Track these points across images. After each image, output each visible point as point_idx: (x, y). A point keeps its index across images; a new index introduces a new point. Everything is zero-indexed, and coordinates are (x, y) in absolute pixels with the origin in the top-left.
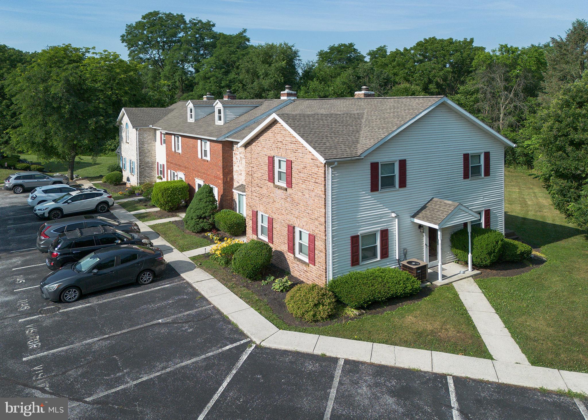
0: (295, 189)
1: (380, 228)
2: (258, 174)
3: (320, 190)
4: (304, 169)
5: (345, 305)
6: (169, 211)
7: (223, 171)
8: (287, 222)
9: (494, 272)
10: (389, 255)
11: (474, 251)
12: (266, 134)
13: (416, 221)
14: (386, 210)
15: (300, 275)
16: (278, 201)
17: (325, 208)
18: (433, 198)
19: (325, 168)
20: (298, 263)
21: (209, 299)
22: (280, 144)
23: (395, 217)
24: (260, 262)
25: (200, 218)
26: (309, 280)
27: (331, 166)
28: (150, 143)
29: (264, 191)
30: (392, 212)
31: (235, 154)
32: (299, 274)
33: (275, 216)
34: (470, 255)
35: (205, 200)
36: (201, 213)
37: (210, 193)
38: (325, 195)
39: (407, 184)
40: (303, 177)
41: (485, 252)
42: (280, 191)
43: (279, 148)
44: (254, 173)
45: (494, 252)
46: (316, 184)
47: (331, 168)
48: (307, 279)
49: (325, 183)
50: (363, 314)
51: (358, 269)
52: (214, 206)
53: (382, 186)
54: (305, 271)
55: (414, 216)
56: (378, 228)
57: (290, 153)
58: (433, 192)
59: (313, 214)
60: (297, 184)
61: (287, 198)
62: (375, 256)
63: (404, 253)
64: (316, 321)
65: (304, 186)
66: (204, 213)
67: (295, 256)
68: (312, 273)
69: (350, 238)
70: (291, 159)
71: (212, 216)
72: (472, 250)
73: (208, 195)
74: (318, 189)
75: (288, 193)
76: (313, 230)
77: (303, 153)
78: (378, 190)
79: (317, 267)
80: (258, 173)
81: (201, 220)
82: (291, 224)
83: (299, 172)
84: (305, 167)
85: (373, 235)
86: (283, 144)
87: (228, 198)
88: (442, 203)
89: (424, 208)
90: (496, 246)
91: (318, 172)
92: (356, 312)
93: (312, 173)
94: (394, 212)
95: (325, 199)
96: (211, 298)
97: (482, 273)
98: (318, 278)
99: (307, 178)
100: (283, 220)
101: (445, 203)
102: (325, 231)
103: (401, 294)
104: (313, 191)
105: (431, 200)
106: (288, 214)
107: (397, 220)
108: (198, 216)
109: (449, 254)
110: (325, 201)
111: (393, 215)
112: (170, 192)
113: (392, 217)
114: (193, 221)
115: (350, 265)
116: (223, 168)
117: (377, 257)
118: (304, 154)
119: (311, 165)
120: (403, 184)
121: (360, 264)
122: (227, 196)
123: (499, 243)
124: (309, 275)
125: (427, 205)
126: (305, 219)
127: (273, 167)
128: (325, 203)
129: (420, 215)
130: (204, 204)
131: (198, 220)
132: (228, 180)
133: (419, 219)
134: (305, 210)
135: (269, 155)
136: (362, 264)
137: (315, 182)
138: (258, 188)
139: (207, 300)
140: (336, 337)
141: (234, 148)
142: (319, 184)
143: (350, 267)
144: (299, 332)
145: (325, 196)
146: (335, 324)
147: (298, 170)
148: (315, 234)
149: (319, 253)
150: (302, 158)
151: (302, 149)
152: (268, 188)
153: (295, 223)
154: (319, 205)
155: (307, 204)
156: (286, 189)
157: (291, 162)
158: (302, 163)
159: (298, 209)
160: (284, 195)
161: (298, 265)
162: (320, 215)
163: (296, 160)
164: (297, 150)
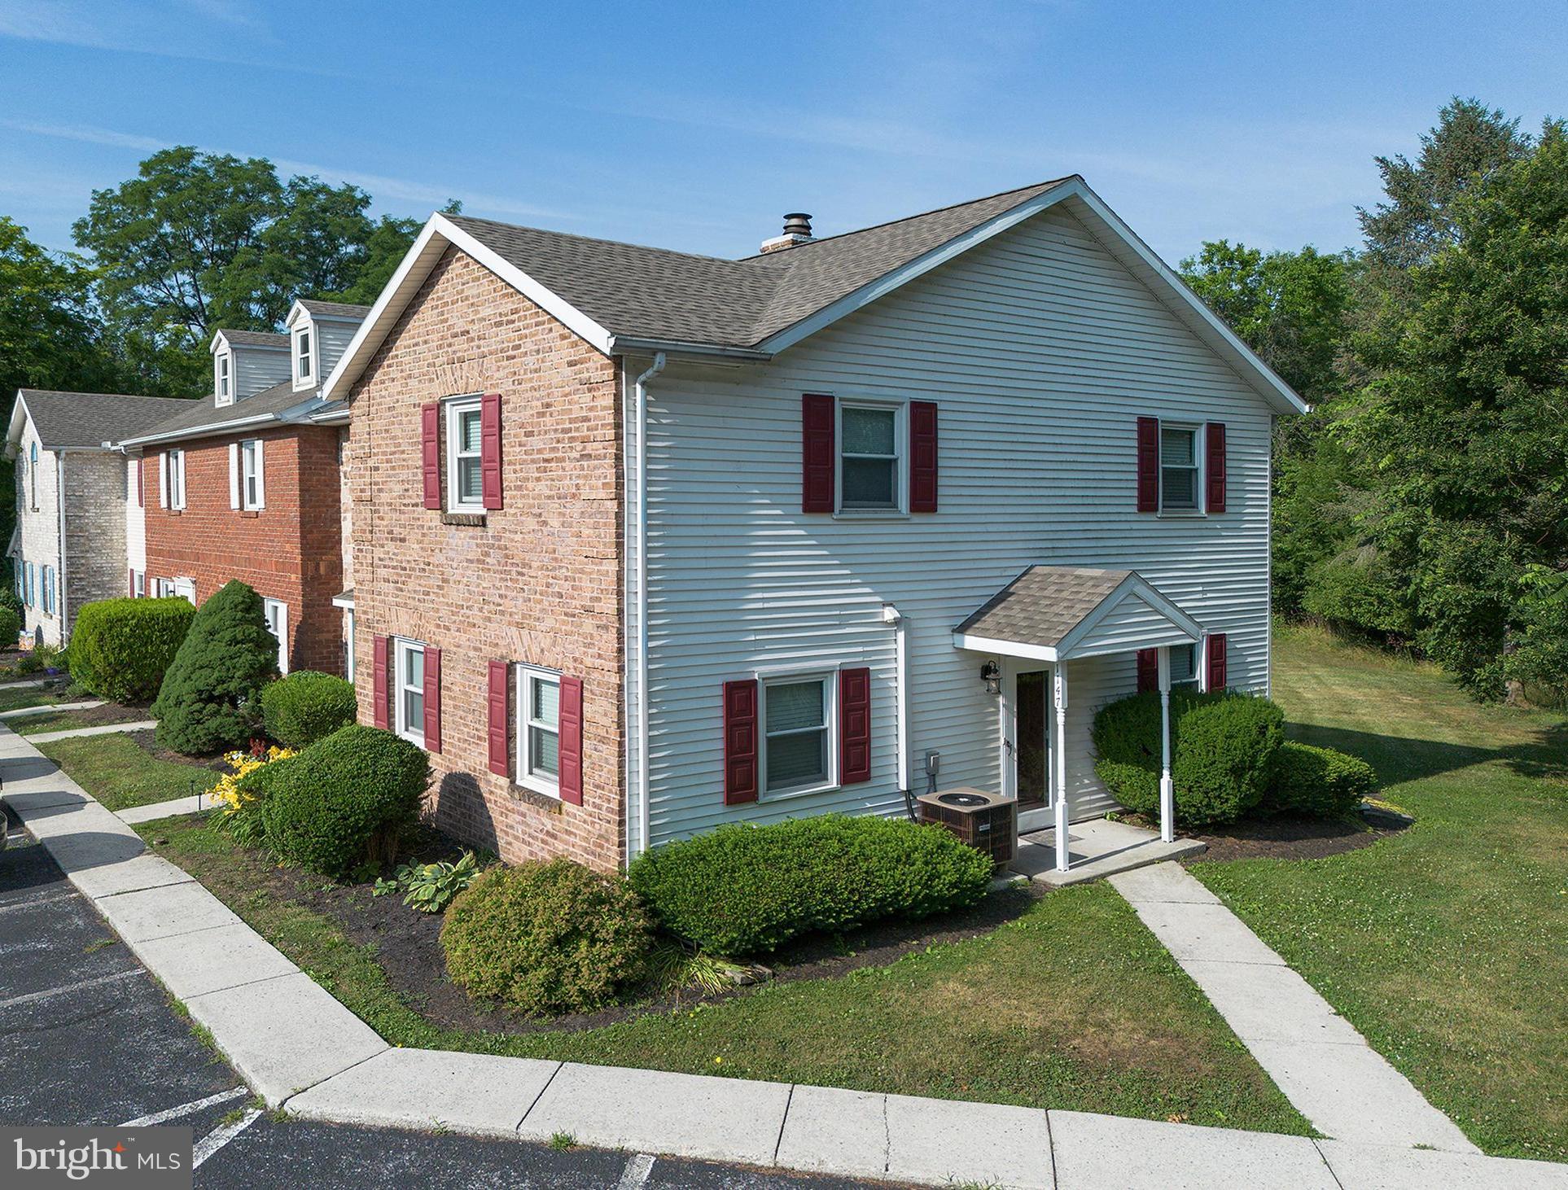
0: (513, 511)
1: (838, 662)
2: (391, 490)
3: (601, 482)
4: (544, 414)
5: (690, 949)
6: (128, 703)
7: (303, 537)
8: (487, 649)
9: (1251, 844)
10: (873, 773)
11: (1183, 764)
12: (415, 325)
13: (972, 642)
14: (864, 594)
15: (531, 853)
16: (458, 574)
17: (619, 557)
18: (1032, 567)
19: (618, 385)
20: (524, 807)
21: (138, 949)
22: (460, 344)
23: (897, 622)
24: (366, 800)
25: (211, 699)
27: (642, 378)
28: (107, 504)
29: (413, 551)
30: (884, 605)
31: (345, 473)
32: (526, 849)
33: (445, 641)
34: (1166, 781)
35: (228, 635)
36: (212, 681)
37: (248, 610)
38: (619, 498)
39: (940, 501)
40: (540, 451)
41: (1224, 764)
42: (462, 534)
43: (459, 359)
44: (379, 490)
45: (1252, 767)
46: (586, 464)
47: (643, 384)
49: (620, 448)
50: (761, 979)
51: (753, 820)
52: (262, 658)
53: (845, 498)
54: (547, 832)
55: (962, 629)
56: (829, 660)
57: (495, 368)
58: (1031, 545)
59: (575, 593)
60: (520, 487)
61: (487, 553)
62: (821, 774)
63: (928, 769)
64: (560, 1009)
65: (542, 488)
66: (220, 681)
67: (513, 782)
68: (572, 839)
69: (720, 691)
70: (500, 391)
71: (252, 691)
72: (1173, 761)
73: (239, 615)
74: (593, 482)
75: (490, 534)
76: (575, 660)
77: (538, 352)
78: (829, 508)
79: (590, 809)
80: (392, 485)
81: (212, 707)
82: (502, 657)
83: (526, 434)
84: (548, 406)
85: (814, 688)
86: (472, 339)
87: (324, 637)
88: (1067, 579)
89: (1003, 596)
90: (1258, 743)
91: (591, 409)
92: (734, 972)
93: (570, 421)
94: (891, 605)
95: (619, 516)
96: (147, 944)
97: (1208, 848)
98: (593, 854)
99: (553, 449)
100: (476, 649)
101: (1077, 577)
102: (620, 651)
103: (916, 904)
104: (574, 496)
105: (1024, 574)
106: (489, 619)
107: (901, 636)
108: (200, 692)
109: (1087, 786)
110: (620, 525)
111: (890, 614)
112: (128, 630)
113: (885, 623)
114: (183, 711)
115: (721, 798)
116: (302, 524)
117: (825, 778)
118: (541, 356)
119: (567, 389)
120: (925, 499)
121: (762, 800)
122: (319, 631)
123: (1269, 734)
124: (559, 846)
125: (1011, 590)
126: (550, 622)
127: (441, 443)
128: (620, 535)
129: (988, 620)
130: (222, 650)
131: (202, 705)
132: (322, 570)
133: (985, 633)
134: (548, 585)
135: (427, 401)
136: (768, 799)
137: (582, 457)
138: (391, 548)
139: (129, 953)
140: (633, 1066)
141: (344, 453)
142: (596, 458)
143: (721, 809)
144: (477, 1051)
145: (621, 505)
146: (641, 1017)
147: (522, 425)
148: (581, 675)
149: (596, 750)
150: (536, 371)
151: (535, 335)
152: (424, 535)
153: (513, 648)
154: (595, 550)
155: (556, 559)
156: (482, 522)
157: (499, 401)
158: (537, 394)
159: (525, 587)
160: (477, 545)
161: (524, 815)
162: (603, 587)
163: (514, 388)
164: (518, 347)
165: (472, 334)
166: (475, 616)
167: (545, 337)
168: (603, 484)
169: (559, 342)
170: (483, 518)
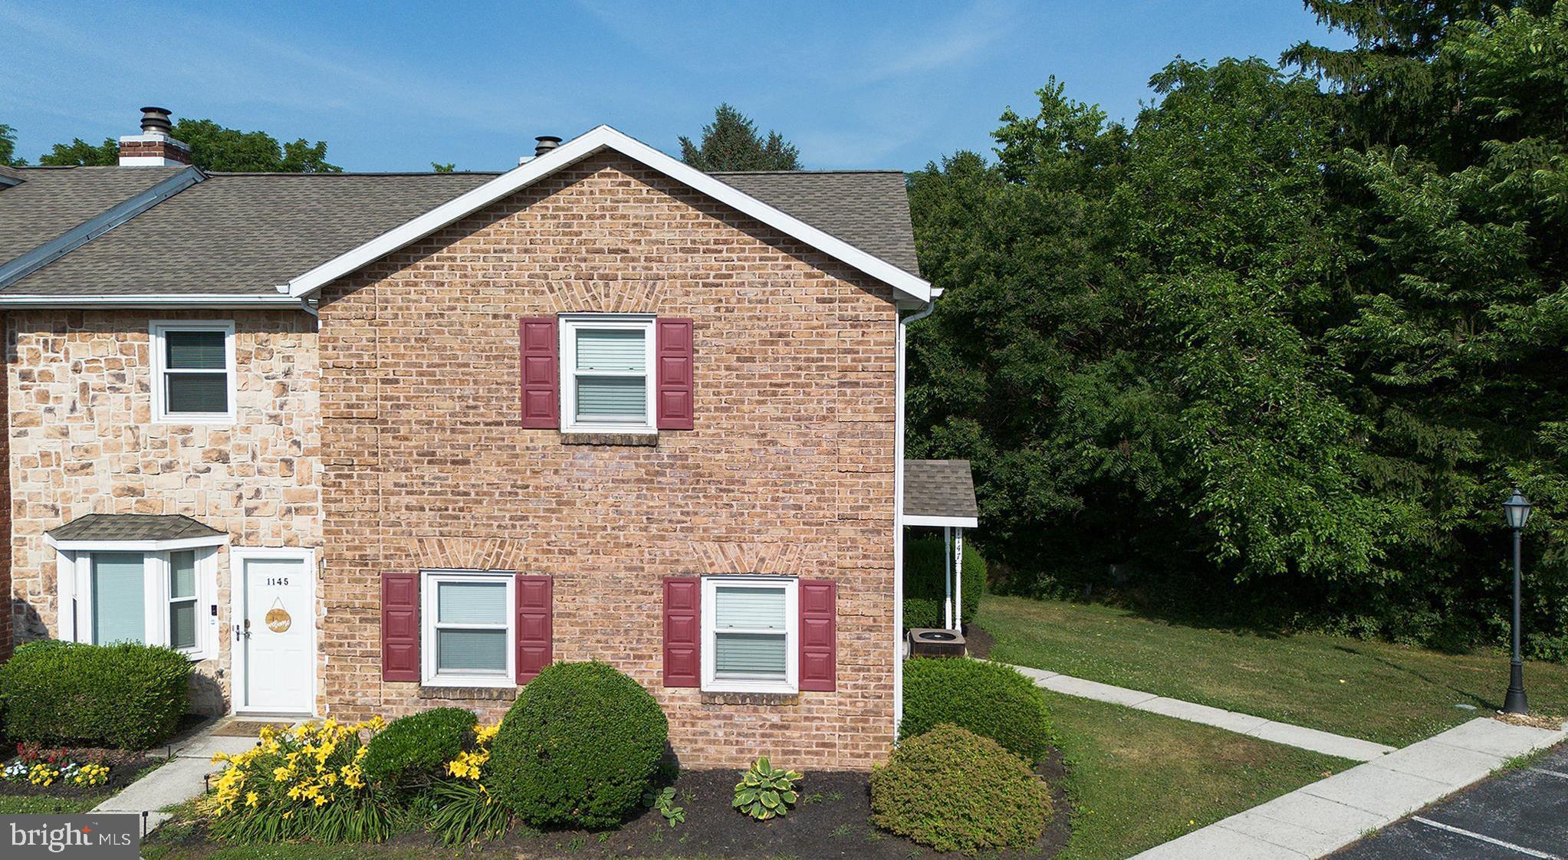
0: (712, 431)
2: (430, 407)
3: (871, 408)
4: (772, 343)
12: (498, 230)
15: (741, 751)
16: (594, 496)
17: (891, 471)
19: (896, 325)
20: (727, 710)
22: (607, 262)
26: (798, 753)
29: (488, 470)
32: (733, 750)
33: (560, 566)
38: (891, 421)
40: (765, 377)
42: (606, 455)
43: (602, 277)
44: (398, 406)
46: (848, 391)
47: (906, 324)
48: (785, 753)
49: (895, 378)
54: (773, 726)
57: (679, 291)
59: (824, 505)
60: (727, 409)
61: (657, 473)
65: (771, 409)
67: (698, 691)
68: (814, 724)
70: (689, 315)
74: (860, 406)
75: (665, 453)
76: (822, 563)
77: (765, 284)
79: (849, 691)
80: (434, 401)
82: (687, 572)
83: (739, 359)
84: (781, 335)
86: (633, 260)
91: (859, 343)
93: (820, 351)
99: (791, 375)
100: (631, 569)
104: (824, 418)
106: (663, 538)
118: (770, 288)
119: (815, 323)
124: (797, 734)
126: (778, 532)
127: (557, 360)
134: (775, 499)
135: (527, 313)
137: (842, 384)
138: (430, 472)
142: (865, 385)
147: (733, 351)
148: (831, 577)
149: (858, 638)
150: (760, 302)
151: (763, 269)
152: (516, 456)
153: (706, 561)
154: (861, 466)
155: (792, 476)
156: (651, 442)
157: (688, 325)
158: (763, 324)
159: (733, 503)
160: (637, 465)
161: (731, 717)
162: (871, 496)
163: (717, 314)
164: (730, 276)
165: (632, 254)
166: (633, 533)
167: (780, 272)
168: (876, 408)
169: (802, 279)
170: (656, 438)
